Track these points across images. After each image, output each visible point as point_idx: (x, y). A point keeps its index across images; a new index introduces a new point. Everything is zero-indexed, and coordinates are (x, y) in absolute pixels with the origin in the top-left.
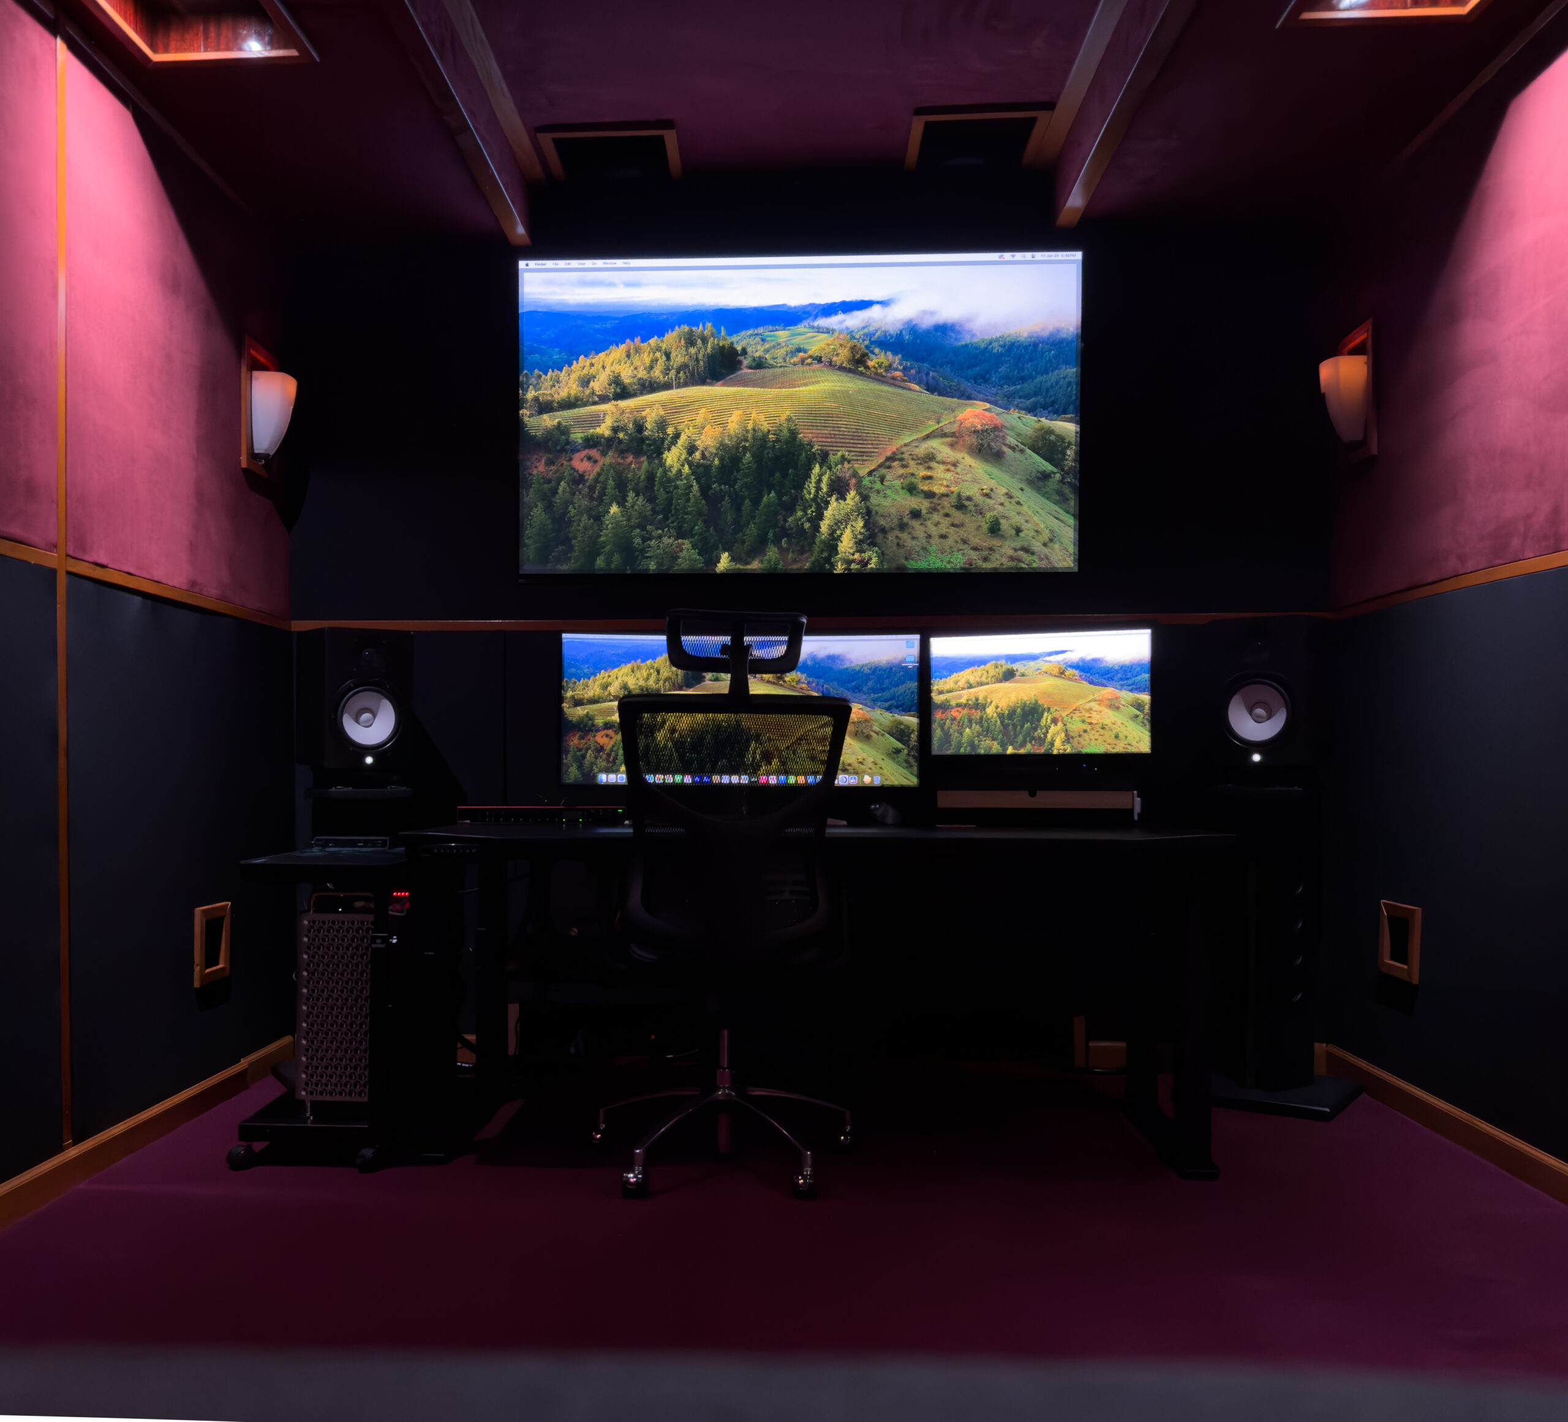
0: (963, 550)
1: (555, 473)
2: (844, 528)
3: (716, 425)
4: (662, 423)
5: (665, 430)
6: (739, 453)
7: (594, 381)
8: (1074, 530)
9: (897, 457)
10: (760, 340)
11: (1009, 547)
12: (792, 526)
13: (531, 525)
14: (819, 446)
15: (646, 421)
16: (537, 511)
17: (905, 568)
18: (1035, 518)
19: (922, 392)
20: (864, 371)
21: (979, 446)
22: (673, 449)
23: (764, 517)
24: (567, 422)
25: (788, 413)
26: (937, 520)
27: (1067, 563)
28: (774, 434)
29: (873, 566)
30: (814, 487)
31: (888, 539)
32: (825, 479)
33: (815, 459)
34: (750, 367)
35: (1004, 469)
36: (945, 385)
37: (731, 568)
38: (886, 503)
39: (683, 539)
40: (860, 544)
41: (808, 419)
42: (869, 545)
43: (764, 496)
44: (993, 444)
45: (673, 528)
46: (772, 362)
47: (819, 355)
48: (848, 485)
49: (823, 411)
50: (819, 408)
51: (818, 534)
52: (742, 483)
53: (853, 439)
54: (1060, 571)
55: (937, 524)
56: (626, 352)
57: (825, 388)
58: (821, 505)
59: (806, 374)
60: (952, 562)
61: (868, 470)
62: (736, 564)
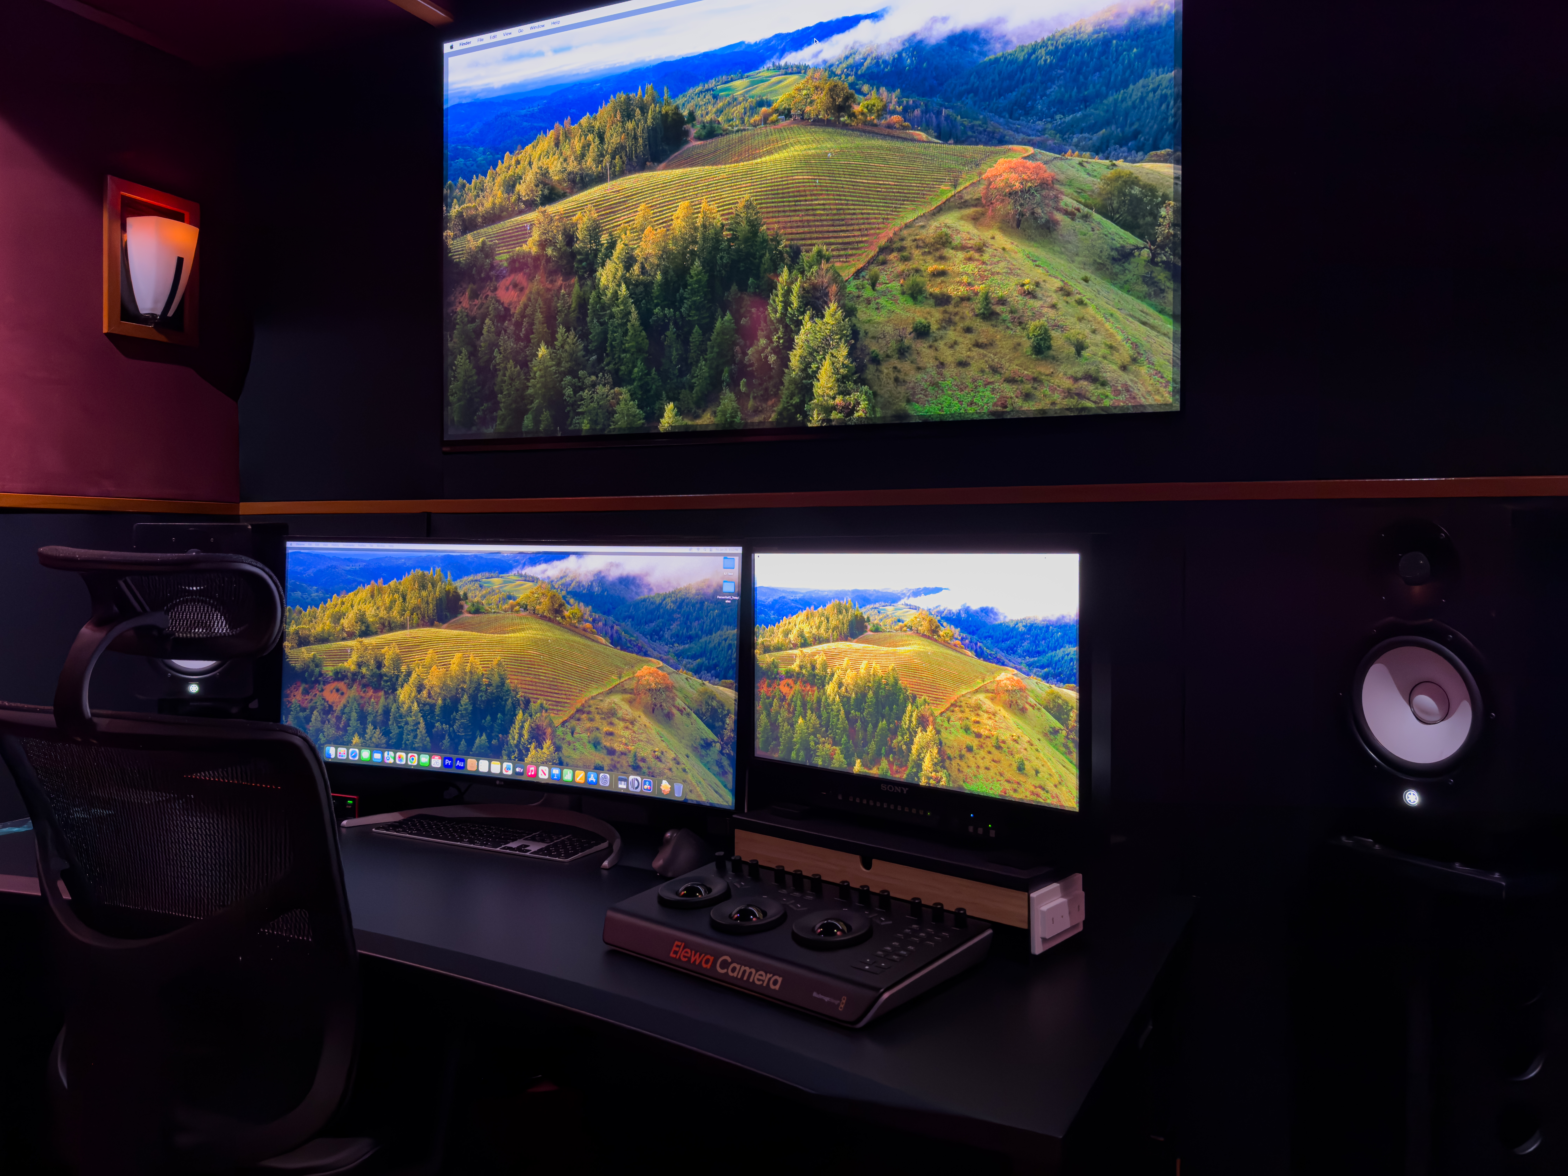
0: (992, 383)
1: (479, 308)
2: (821, 360)
3: (658, 225)
4: (594, 229)
5: (598, 239)
6: (687, 261)
7: (520, 183)
8: (1175, 342)
9: (895, 246)
10: (711, 97)
11: (1065, 374)
12: (753, 360)
13: (455, 377)
14: (787, 240)
15: (577, 229)
16: (461, 359)
17: (906, 415)
18: (1108, 325)
19: (930, 142)
20: (848, 121)
21: (1017, 217)
22: (610, 266)
23: (716, 350)
24: (492, 241)
25: (747, 197)
26: (954, 339)
27: (1162, 396)
28: (730, 230)
29: (861, 413)
30: (781, 302)
31: (881, 372)
32: (796, 288)
33: (782, 259)
34: (699, 138)
35: (1057, 248)
36: (964, 126)
37: (677, 424)
38: (880, 317)
39: (619, 387)
40: (843, 382)
41: (773, 203)
42: (855, 382)
43: (717, 320)
44: (1040, 211)
45: (609, 372)
46: (726, 126)
47: (787, 107)
48: (827, 295)
49: (793, 187)
50: (787, 184)
51: (786, 371)
52: (689, 303)
53: (833, 226)
54: (1150, 410)
55: (953, 345)
56: (555, 139)
57: (796, 153)
58: (791, 326)
59: (770, 137)
60: (976, 404)
61: (853, 270)
62: (683, 419)
